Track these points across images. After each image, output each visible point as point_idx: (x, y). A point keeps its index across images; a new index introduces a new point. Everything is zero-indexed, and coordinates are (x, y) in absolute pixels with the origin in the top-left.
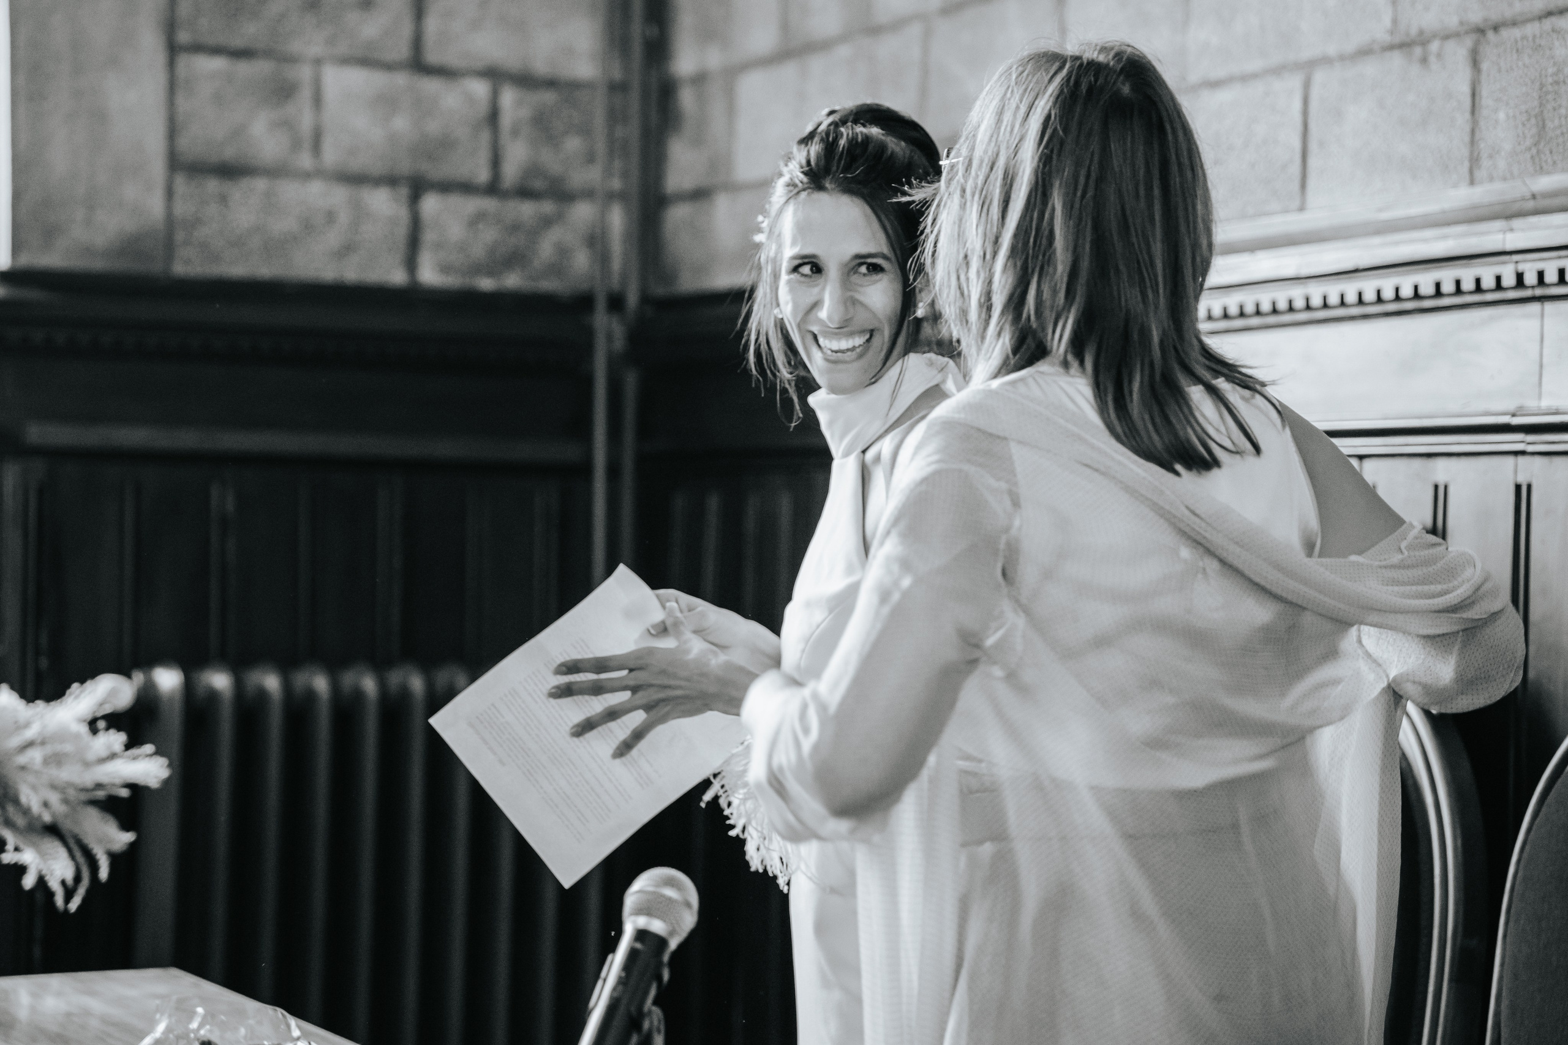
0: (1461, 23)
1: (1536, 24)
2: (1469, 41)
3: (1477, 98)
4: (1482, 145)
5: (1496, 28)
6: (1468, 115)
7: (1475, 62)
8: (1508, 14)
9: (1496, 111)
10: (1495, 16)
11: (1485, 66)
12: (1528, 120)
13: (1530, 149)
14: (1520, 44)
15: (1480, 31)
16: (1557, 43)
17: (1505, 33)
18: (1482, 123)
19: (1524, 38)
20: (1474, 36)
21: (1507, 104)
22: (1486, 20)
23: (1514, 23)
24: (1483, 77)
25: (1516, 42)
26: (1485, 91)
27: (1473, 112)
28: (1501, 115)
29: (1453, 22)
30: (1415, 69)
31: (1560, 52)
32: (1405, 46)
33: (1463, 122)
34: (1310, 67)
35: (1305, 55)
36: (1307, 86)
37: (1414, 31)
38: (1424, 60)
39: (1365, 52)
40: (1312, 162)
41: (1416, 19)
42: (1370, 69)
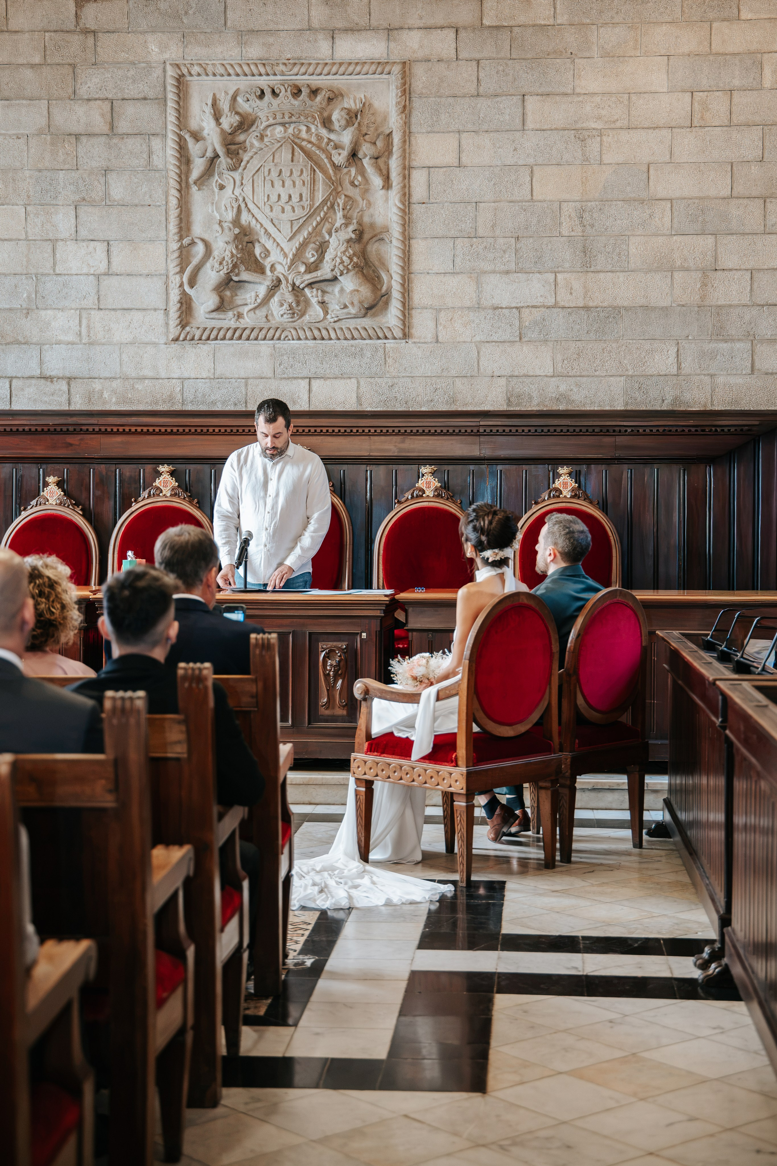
0: (63, 376)
1: (87, 380)
2: (67, 380)
3: (70, 392)
4: (72, 401)
5: (75, 378)
6: (67, 394)
7: (69, 385)
8: (78, 376)
9: (76, 395)
10: (74, 376)
14: (82, 383)
15: (70, 378)
17: (77, 380)
18: (71, 395)
21: (79, 394)
23: (80, 378)
24: (71, 387)
26: (72, 390)
27: (69, 394)
28: (78, 396)
29: (61, 375)
30: (49, 383)
31: (94, 386)
32: (46, 378)
33: (66, 396)
34: (11, 379)
35: (9, 375)
36: (11, 382)
37: (48, 375)
38: (52, 382)
39: (32, 377)
40: (13, 399)
41: (49, 373)
42: (34, 381)
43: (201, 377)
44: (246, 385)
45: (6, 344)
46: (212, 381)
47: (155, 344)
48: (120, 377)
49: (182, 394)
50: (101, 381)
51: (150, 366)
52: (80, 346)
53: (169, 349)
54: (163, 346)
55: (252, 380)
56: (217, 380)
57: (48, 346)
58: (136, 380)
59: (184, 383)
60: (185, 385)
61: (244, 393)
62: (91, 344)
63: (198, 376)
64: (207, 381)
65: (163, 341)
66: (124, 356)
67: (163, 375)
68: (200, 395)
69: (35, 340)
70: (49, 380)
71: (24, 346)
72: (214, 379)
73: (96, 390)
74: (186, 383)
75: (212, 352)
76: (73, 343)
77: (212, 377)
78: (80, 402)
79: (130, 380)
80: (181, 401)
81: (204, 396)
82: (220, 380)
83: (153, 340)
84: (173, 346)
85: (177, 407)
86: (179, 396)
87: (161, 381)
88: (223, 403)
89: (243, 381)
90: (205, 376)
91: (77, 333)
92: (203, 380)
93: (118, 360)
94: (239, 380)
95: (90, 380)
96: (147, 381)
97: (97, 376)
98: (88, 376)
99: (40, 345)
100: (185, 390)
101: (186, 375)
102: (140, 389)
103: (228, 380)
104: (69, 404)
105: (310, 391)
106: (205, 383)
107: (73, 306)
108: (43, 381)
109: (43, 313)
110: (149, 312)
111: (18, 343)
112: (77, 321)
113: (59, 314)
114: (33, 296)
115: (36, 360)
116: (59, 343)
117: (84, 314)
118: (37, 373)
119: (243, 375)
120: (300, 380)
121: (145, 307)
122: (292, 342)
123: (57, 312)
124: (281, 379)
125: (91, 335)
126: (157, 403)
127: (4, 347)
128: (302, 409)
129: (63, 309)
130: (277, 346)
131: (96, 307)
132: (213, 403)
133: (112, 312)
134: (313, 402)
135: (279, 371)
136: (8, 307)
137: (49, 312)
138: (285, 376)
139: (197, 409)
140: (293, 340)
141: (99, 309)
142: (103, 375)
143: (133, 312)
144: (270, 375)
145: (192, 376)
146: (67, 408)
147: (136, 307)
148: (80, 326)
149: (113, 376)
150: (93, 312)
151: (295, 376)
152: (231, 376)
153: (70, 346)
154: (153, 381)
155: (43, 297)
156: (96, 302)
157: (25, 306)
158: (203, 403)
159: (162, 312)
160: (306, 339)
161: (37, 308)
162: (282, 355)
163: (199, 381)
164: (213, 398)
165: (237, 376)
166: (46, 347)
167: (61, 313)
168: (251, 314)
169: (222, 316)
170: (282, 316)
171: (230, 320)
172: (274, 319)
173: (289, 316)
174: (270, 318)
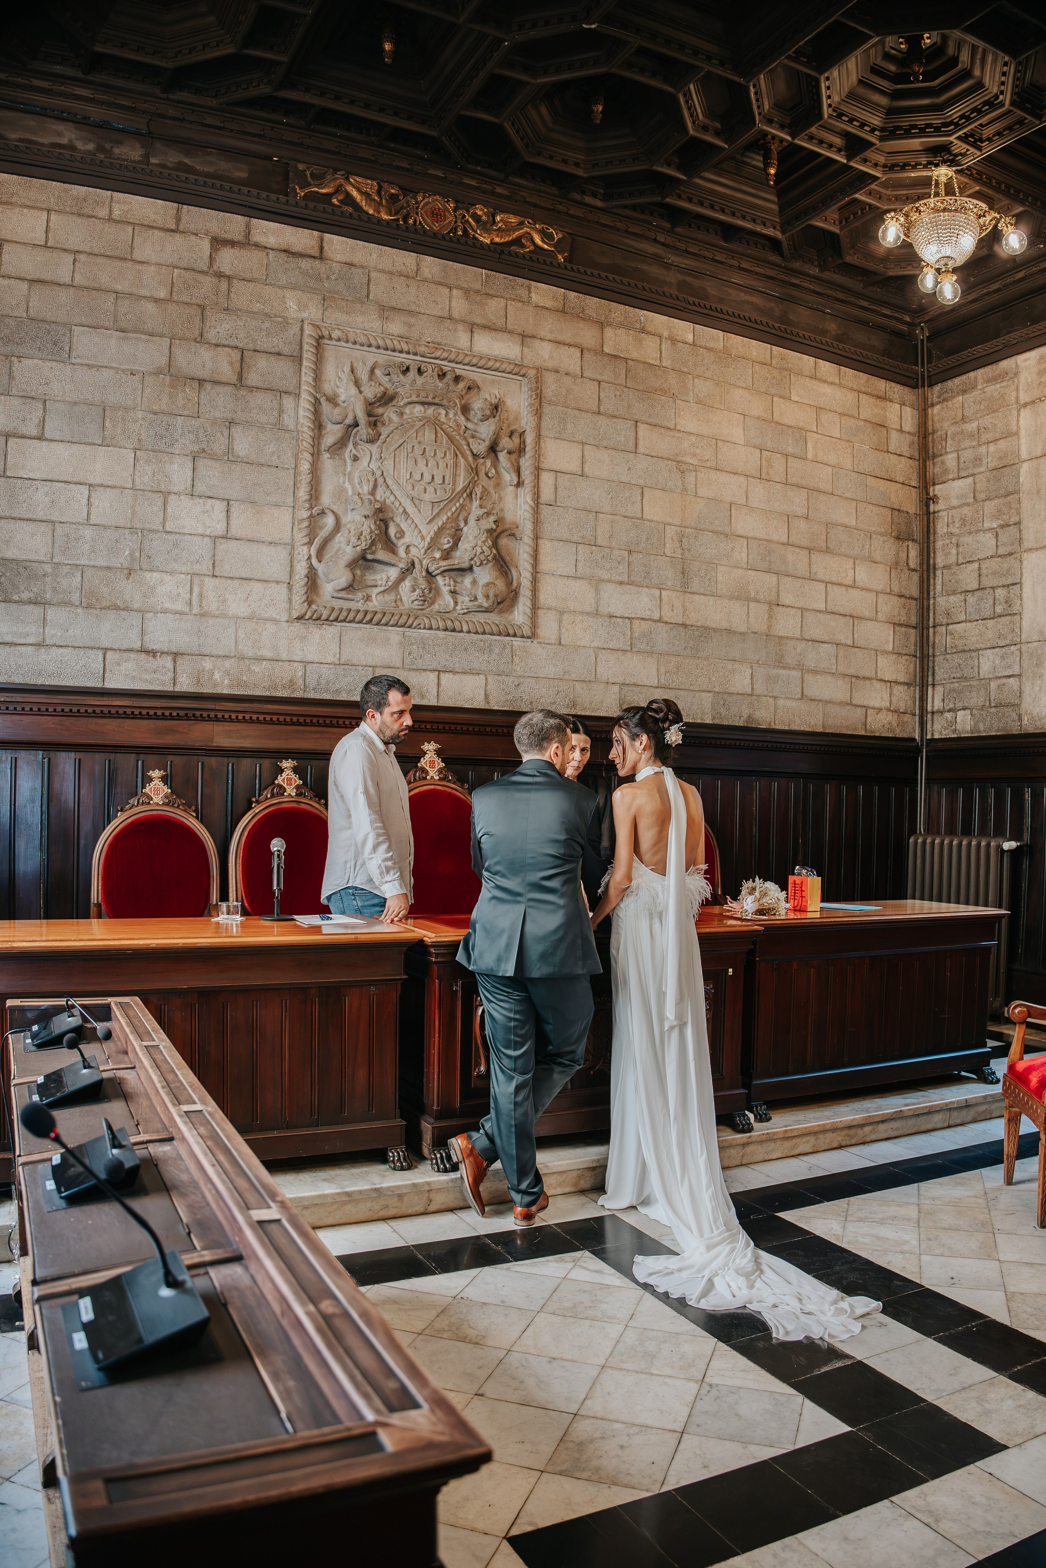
0: (169, 651)
2: (172, 656)
3: (175, 670)
4: (178, 681)
6: (172, 673)
7: (175, 662)
8: (186, 652)
9: (183, 673)
10: (181, 652)
11: (178, 663)
12: (194, 678)
15: (176, 654)
17: (184, 656)
18: (177, 676)
19: (192, 659)
20: (174, 655)
21: (186, 673)
22: (177, 652)
23: (189, 655)
24: (178, 665)
26: (178, 668)
27: (174, 672)
28: (185, 675)
29: (166, 650)
30: (151, 658)
31: (204, 664)
32: (147, 652)
33: (171, 675)
34: (105, 650)
35: (103, 646)
36: (105, 655)
37: (150, 649)
38: (154, 656)
39: (131, 650)
40: (106, 675)
41: (151, 646)
42: (132, 655)
43: (325, 661)
45: (102, 609)
46: (336, 667)
47: (276, 621)
48: (235, 656)
49: (304, 680)
50: (213, 659)
51: (269, 646)
52: (190, 617)
53: (292, 629)
54: (285, 624)
56: (343, 667)
57: (152, 614)
58: (252, 661)
59: (307, 667)
60: (308, 670)
62: (203, 615)
63: (322, 661)
64: (332, 666)
65: (285, 618)
66: (241, 632)
67: (284, 656)
68: (323, 682)
69: (136, 606)
70: (152, 654)
71: (122, 612)
72: (339, 664)
73: (207, 669)
74: (309, 667)
75: (340, 635)
76: (181, 613)
77: (337, 663)
78: (187, 683)
79: (246, 660)
80: (302, 687)
81: (328, 682)
82: (346, 667)
83: (274, 616)
84: (297, 624)
85: (298, 694)
86: (300, 682)
87: (280, 663)
88: (349, 692)
89: (371, 669)
90: (329, 661)
91: (187, 601)
92: (328, 666)
93: (233, 636)
94: (366, 668)
95: (200, 657)
96: (264, 663)
97: (208, 653)
98: (197, 653)
99: (142, 612)
100: (308, 675)
101: (309, 658)
102: (256, 671)
103: (354, 667)
104: (174, 684)
105: (439, 685)
106: (330, 669)
107: (184, 570)
108: (143, 655)
109: (148, 575)
110: (270, 585)
111: (117, 608)
112: (188, 588)
113: (167, 578)
114: (137, 554)
115: (137, 630)
116: (165, 611)
117: (196, 580)
118: (137, 645)
119: (370, 663)
120: (429, 673)
121: (266, 578)
122: (425, 631)
123: (164, 575)
124: (410, 670)
125: (203, 605)
126: (275, 688)
127: (98, 612)
128: (430, 704)
129: (172, 573)
130: (407, 634)
131: (211, 573)
132: (338, 691)
133: (229, 581)
134: (441, 697)
135: (408, 660)
136: (105, 564)
137: (155, 575)
138: (414, 667)
139: (321, 697)
140: (424, 628)
141: (214, 576)
142: (215, 653)
143: (252, 583)
144: (399, 664)
145: (316, 660)
146: (171, 689)
147: (257, 578)
148: (191, 594)
149: (227, 654)
150: (206, 579)
151: (424, 667)
152: (358, 663)
153: (177, 616)
154: (272, 663)
155: (149, 557)
156: (211, 568)
157: (126, 565)
158: (327, 691)
159: (285, 585)
160: (438, 629)
161: (141, 569)
162: (412, 644)
163: (322, 666)
164: (338, 686)
165: (364, 663)
166: (149, 615)
167: (170, 577)
168: (380, 597)
169: (350, 596)
170: (413, 602)
171: (358, 602)
172: (403, 605)
173: (421, 603)
174: (399, 603)
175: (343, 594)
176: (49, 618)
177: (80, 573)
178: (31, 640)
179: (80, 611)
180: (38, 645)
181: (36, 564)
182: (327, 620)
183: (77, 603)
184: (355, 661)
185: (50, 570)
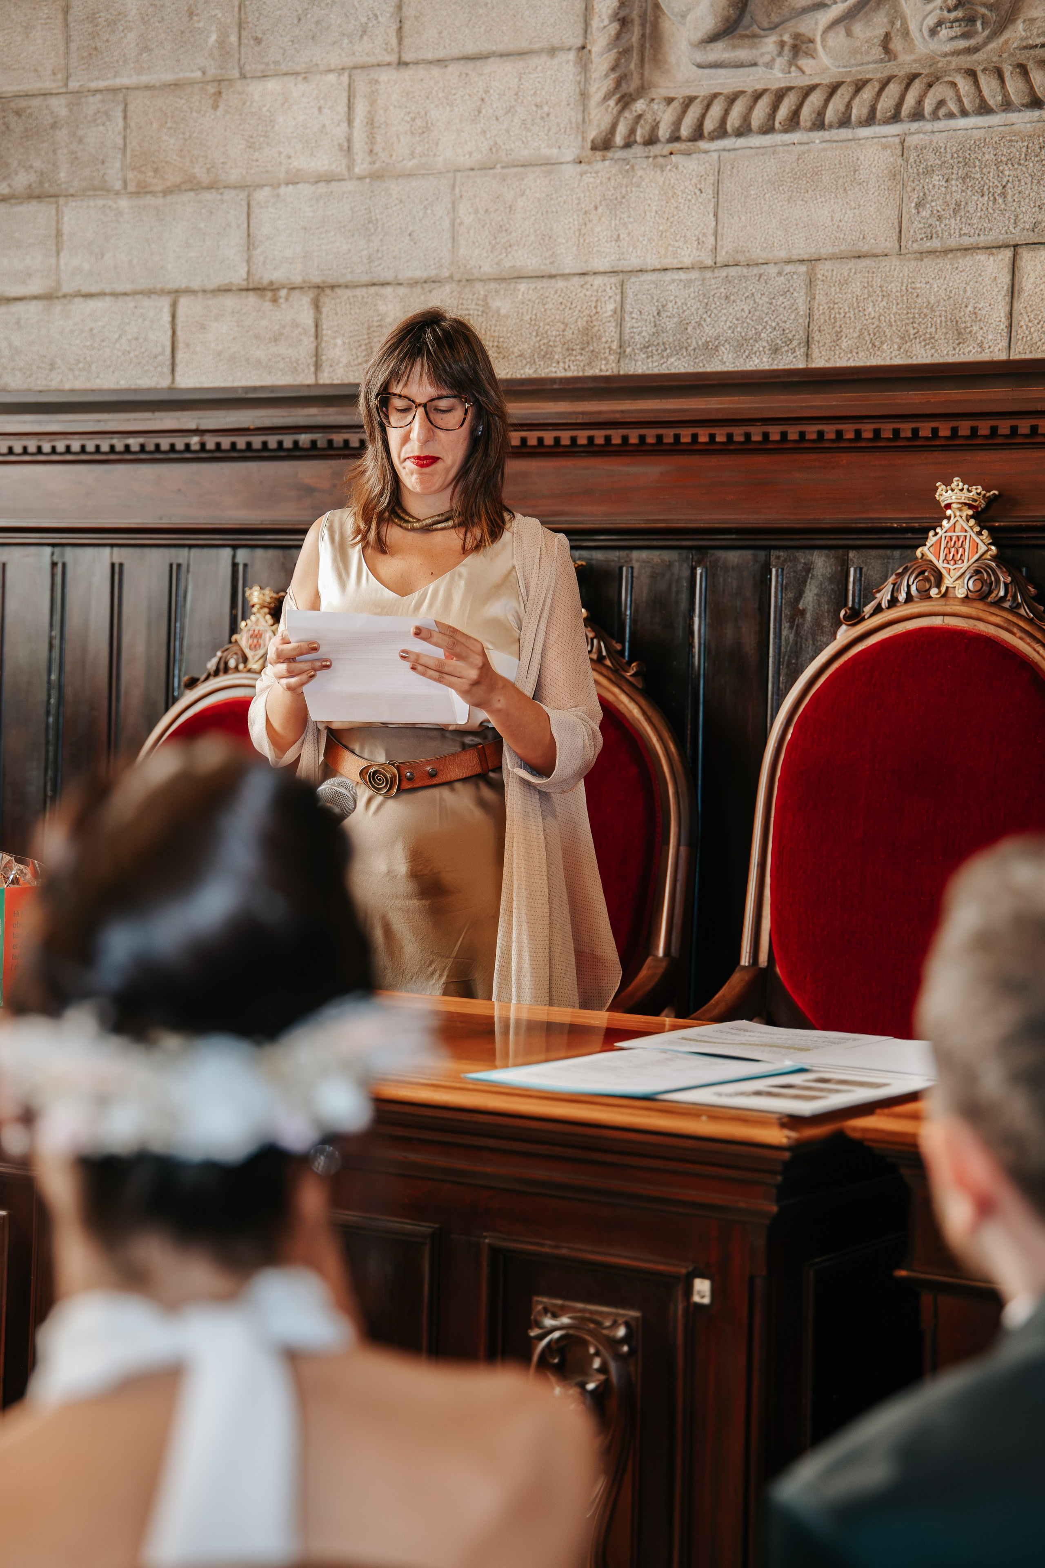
0: (304, 282)
1: (364, 290)
2: (312, 294)
3: (319, 329)
4: (324, 358)
5: (333, 287)
6: (312, 339)
7: (317, 306)
8: (341, 281)
9: (335, 338)
10: (331, 280)
11: (325, 310)
12: (360, 346)
13: (360, 364)
14: (352, 300)
15: (320, 288)
16: (380, 303)
17: (339, 291)
18: (323, 344)
19: (354, 296)
20: (316, 291)
21: (343, 335)
22: (324, 282)
23: (347, 287)
24: (324, 316)
25: (349, 298)
26: (325, 325)
27: (317, 337)
28: (339, 341)
29: (298, 280)
30: (267, 305)
31: (382, 308)
32: (259, 290)
33: (308, 343)
34: (176, 294)
35: (171, 286)
36: (174, 306)
37: (265, 282)
38: (275, 300)
39: (224, 290)
40: (179, 356)
41: (268, 274)
42: (229, 302)
43: (675, 263)
44: (811, 283)
45: (166, 192)
46: (708, 274)
47: (549, 164)
48: (451, 277)
49: (621, 324)
50: (402, 291)
51: (532, 238)
52: (350, 186)
53: (588, 179)
54: (571, 171)
55: (828, 265)
56: (724, 273)
57: (266, 191)
58: (492, 285)
59: (627, 286)
60: (630, 293)
61: (803, 309)
62: (377, 176)
63: (669, 262)
64: (694, 275)
65: (569, 155)
66: (463, 209)
67: (569, 264)
68: (670, 325)
69: (234, 176)
70: (269, 294)
71: (208, 196)
72: (714, 267)
73: (389, 320)
74: (634, 285)
75: (712, 179)
76: (329, 179)
77: (709, 262)
78: (344, 360)
79: (479, 287)
80: (615, 346)
81: (683, 325)
82: (732, 271)
83: (545, 151)
84: (599, 166)
85: (605, 367)
86: (610, 332)
87: (560, 284)
88: (741, 345)
89: (803, 269)
90: (687, 261)
91: (340, 145)
92: (682, 275)
93: (446, 224)
94: (788, 268)
95: (372, 290)
96: (522, 287)
97: (389, 276)
98: (365, 278)
99: (247, 187)
100: (628, 308)
101: (634, 261)
102: (503, 311)
103: (755, 271)
104: (318, 366)
105: (1013, 292)
106: (688, 283)
107: (334, 61)
108: (252, 299)
109: (256, 89)
110: (534, 61)
111: (194, 186)
112: (342, 108)
113: (297, 89)
114: (233, 38)
115: (237, 237)
116: (293, 180)
117: (361, 87)
118: (238, 276)
119: (801, 250)
120: (981, 257)
121: (524, 45)
122: (962, 122)
123: (290, 81)
124: (922, 255)
125: (378, 148)
126: (547, 356)
127: (160, 201)
128: (985, 357)
129: (305, 75)
130: (912, 141)
131: (393, 58)
132: (711, 348)
133: (436, 71)
134: (1020, 332)
135: (914, 227)
136: (168, 77)
137: (272, 85)
138: (936, 244)
139: (664, 370)
140: (964, 113)
141: (402, 64)
142: (406, 274)
143: (491, 67)
144: (888, 244)
145: (653, 261)
146: (311, 380)
147: (501, 48)
148: (350, 122)
149: (433, 273)
150: (384, 76)
151: (967, 241)
152: (763, 256)
153: (322, 188)
154: (539, 284)
155: (258, 41)
156: (394, 41)
157: (212, 72)
158: (680, 348)
159: (572, 55)
160: (1007, 105)
161: (243, 76)
162: (929, 171)
163: (668, 276)
164: (709, 331)
165: (783, 254)
166: (262, 195)
167: (302, 86)
168: (838, 38)
169: (743, 54)
170: (933, 32)
171: (769, 65)
172: (911, 49)
173: (957, 30)
174: (897, 44)
175: (720, 51)
176: (66, 229)
177: (120, 108)
178: (35, 287)
179: (124, 203)
180: (48, 297)
181: (37, 102)
182: (675, 138)
183: (118, 186)
184: (759, 254)
185: (63, 112)
